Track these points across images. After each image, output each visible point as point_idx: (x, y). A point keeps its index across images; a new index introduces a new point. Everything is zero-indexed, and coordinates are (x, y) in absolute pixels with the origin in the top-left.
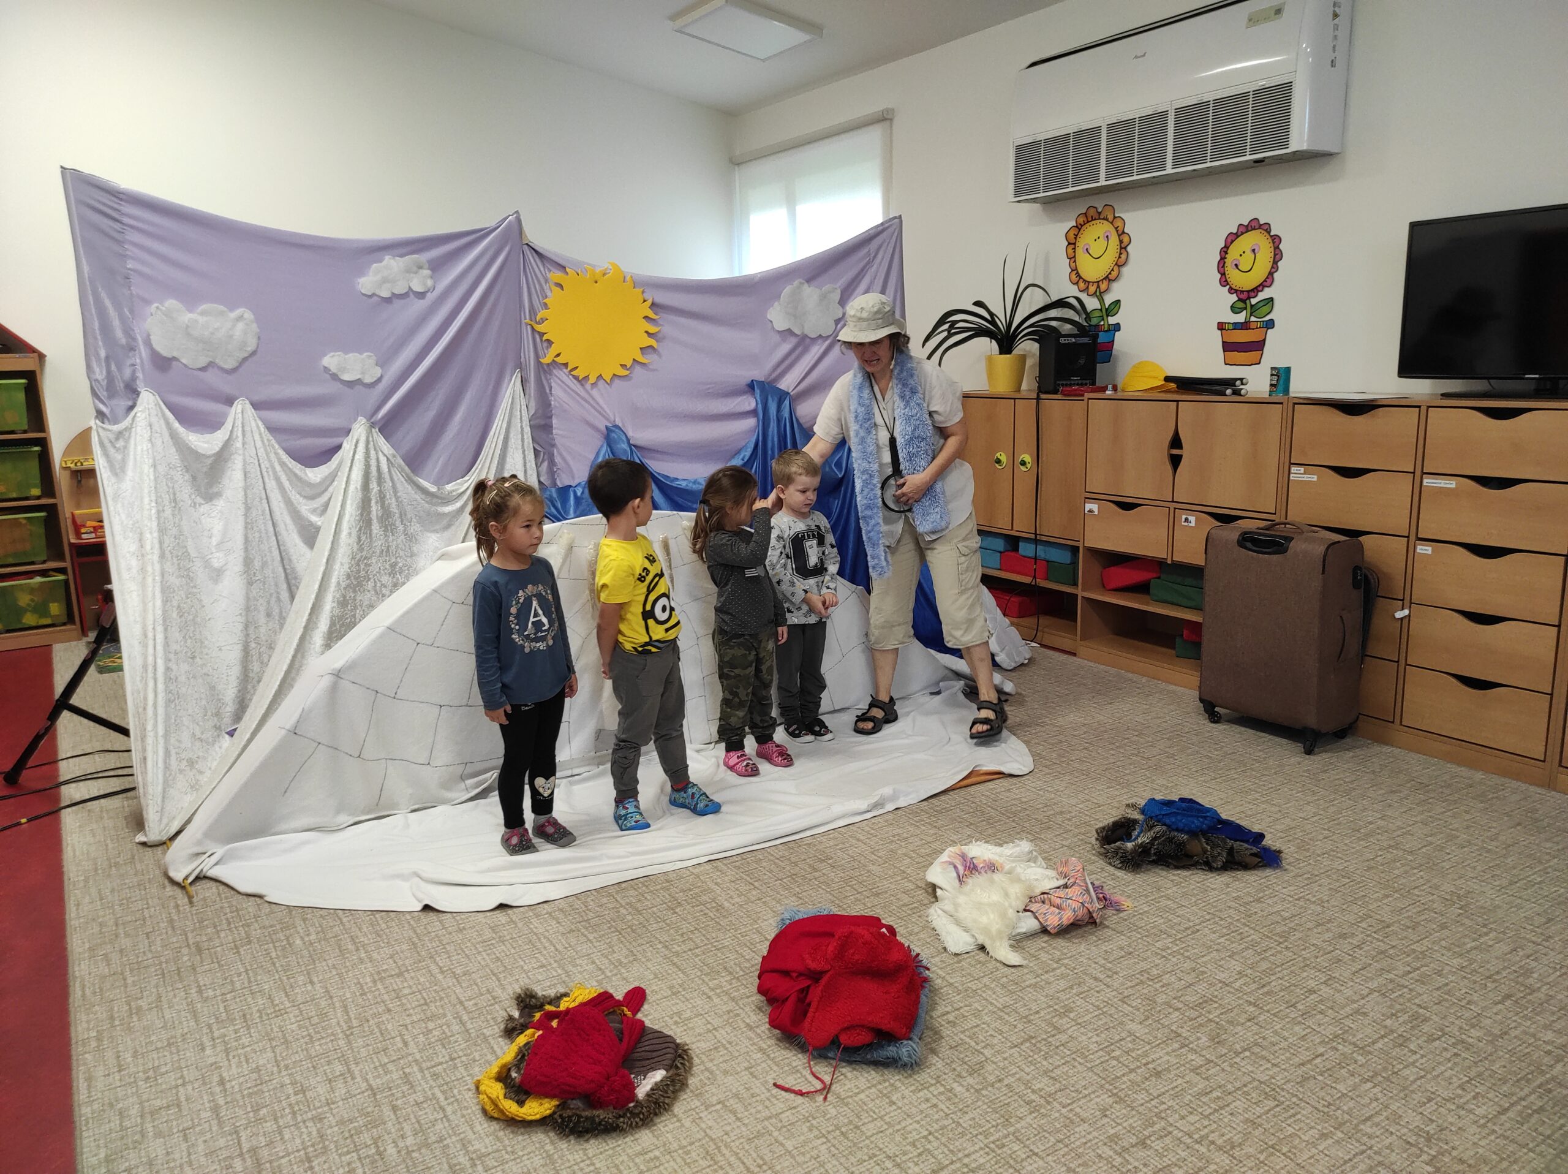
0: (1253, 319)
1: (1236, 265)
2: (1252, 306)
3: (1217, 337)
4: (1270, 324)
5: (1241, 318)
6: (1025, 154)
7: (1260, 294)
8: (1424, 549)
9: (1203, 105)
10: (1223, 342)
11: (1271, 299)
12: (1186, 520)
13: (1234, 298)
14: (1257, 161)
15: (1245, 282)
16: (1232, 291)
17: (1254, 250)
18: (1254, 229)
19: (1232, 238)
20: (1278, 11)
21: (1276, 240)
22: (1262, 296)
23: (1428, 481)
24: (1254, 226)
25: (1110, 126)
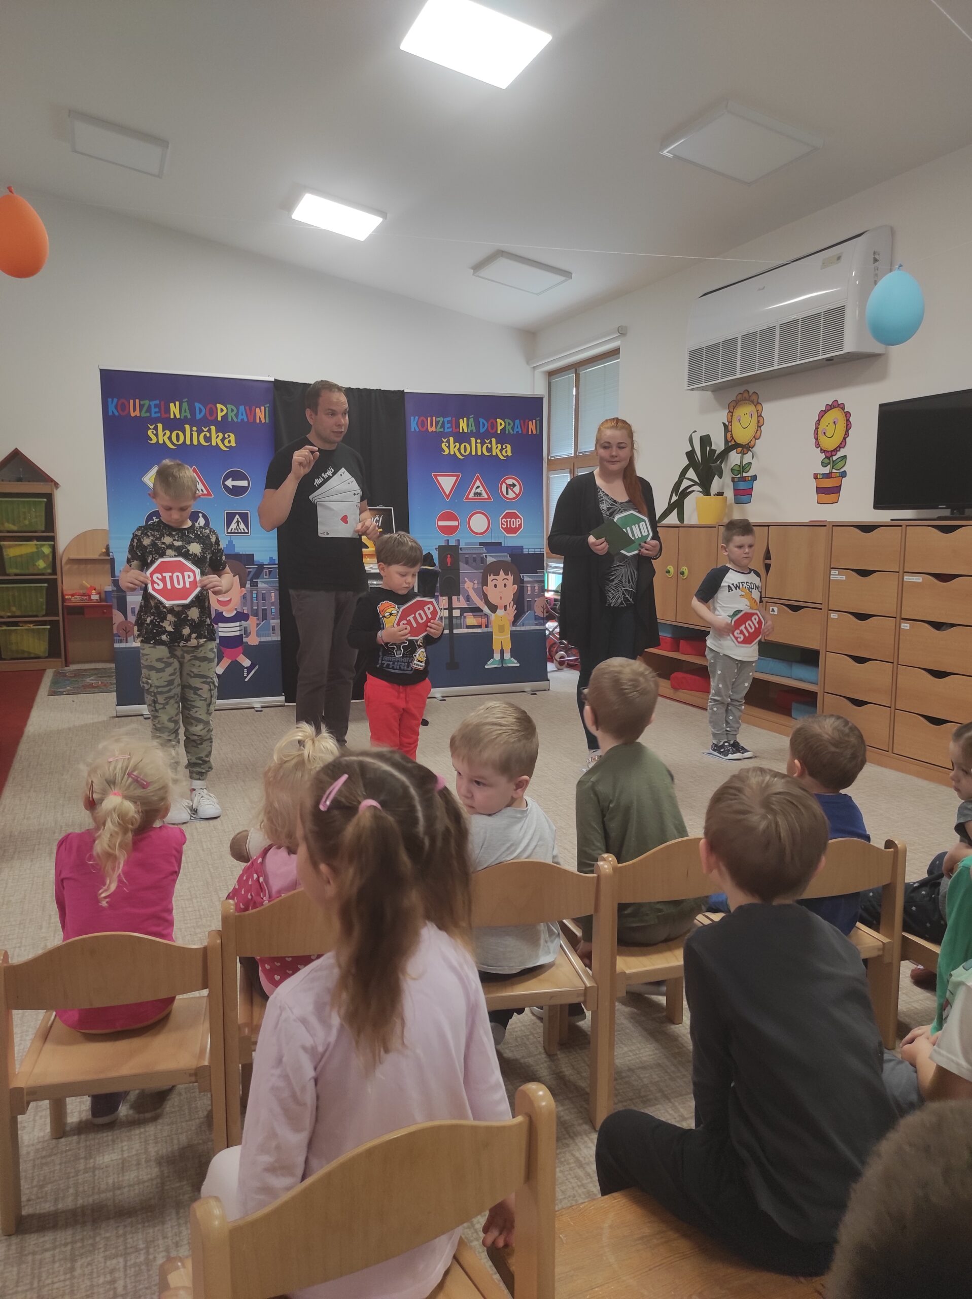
0: (834, 471)
1: (824, 433)
2: (833, 461)
3: (813, 484)
4: (844, 475)
5: (827, 470)
6: (695, 356)
7: (838, 453)
8: (905, 626)
9: (796, 321)
10: (817, 487)
11: (845, 456)
12: (773, 609)
13: (823, 456)
14: (829, 360)
15: (830, 444)
16: (822, 451)
17: (834, 422)
18: (834, 407)
19: (823, 414)
20: (839, 258)
21: (847, 415)
22: (839, 454)
23: (907, 578)
24: (836, 405)
25: (744, 337)
